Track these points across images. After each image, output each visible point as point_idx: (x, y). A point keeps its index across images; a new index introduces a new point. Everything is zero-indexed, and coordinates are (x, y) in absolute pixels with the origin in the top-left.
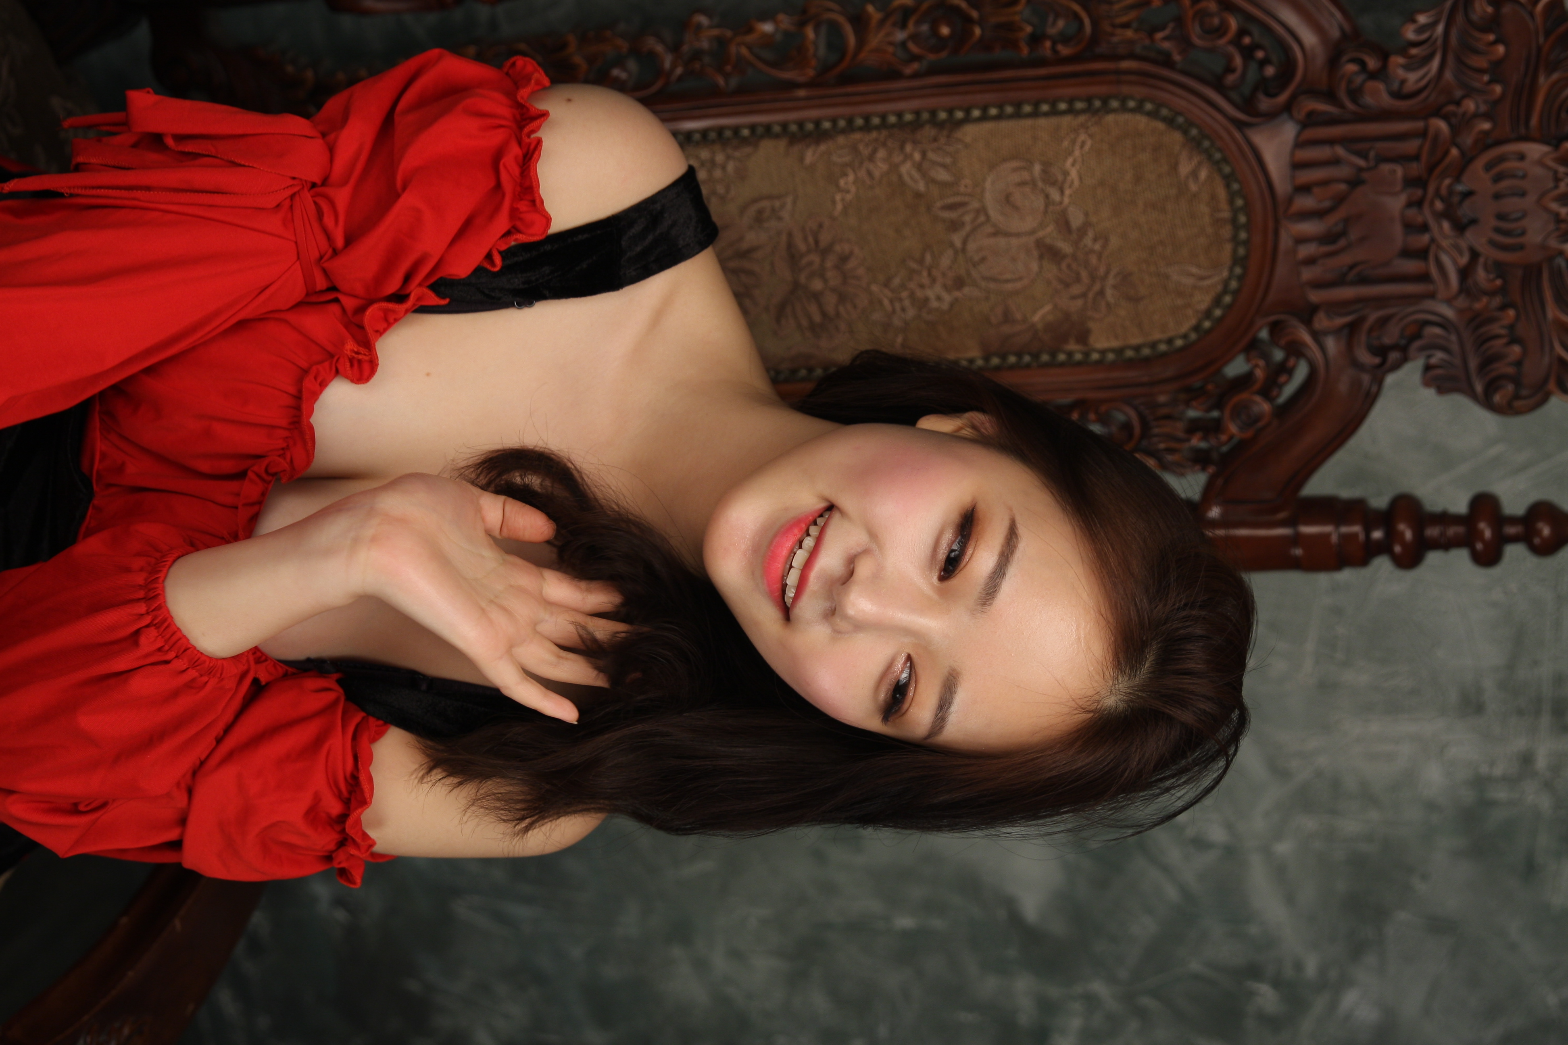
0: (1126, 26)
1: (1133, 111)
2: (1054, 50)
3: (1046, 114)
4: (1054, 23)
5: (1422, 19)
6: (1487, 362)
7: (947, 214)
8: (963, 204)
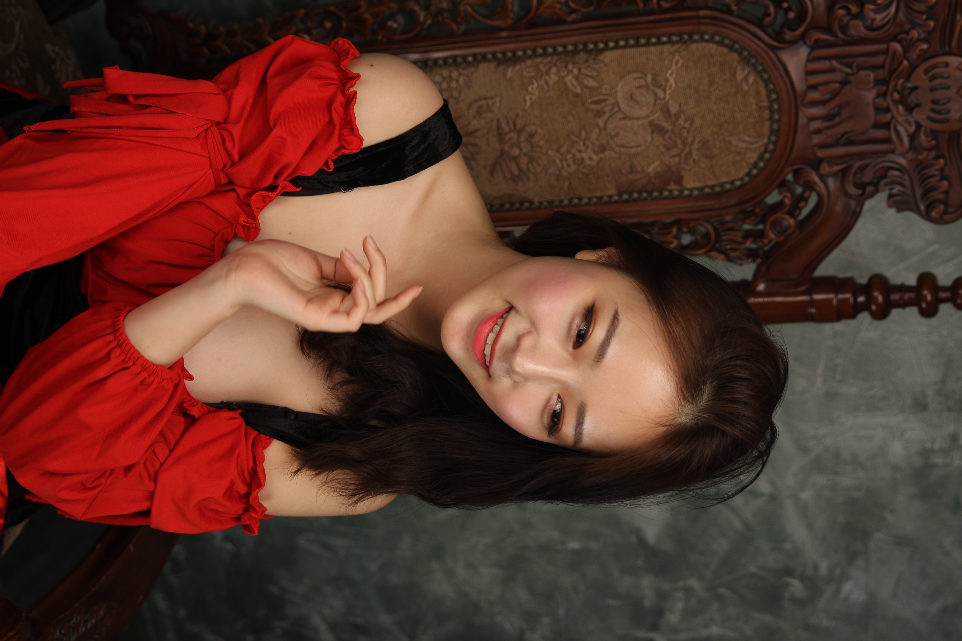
2: (658, 5)
3: (654, 44)
6: (927, 192)
7: (595, 107)
8: (604, 100)
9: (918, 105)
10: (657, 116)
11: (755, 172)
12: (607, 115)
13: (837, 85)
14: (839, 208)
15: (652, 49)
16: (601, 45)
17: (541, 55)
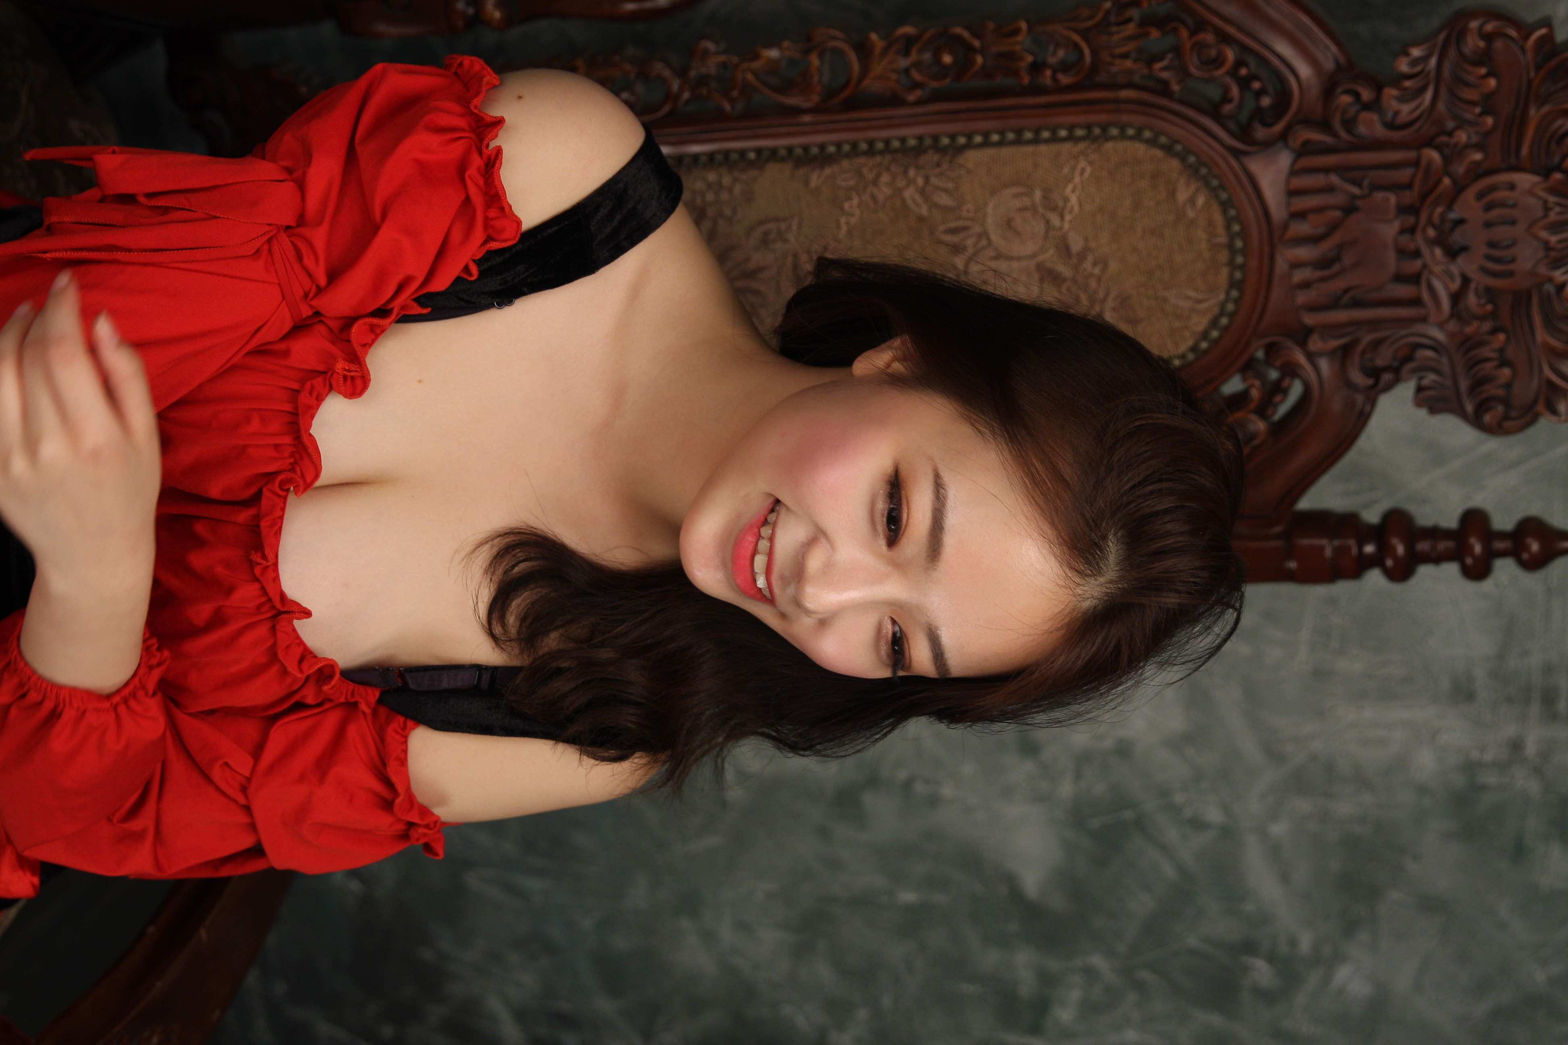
0: (1125, 56)
1: (1131, 138)
2: (1054, 79)
3: (1047, 141)
4: (1054, 53)
5: (1416, 52)
6: (1477, 384)
7: (949, 238)
8: (965, 229)
9: (1464, 249)
10: (1049, 256)
11: (1204, 345)
12: (970, 251)
13: (1337, 214)
14: (1336, 405)
15: (1043, 148)
16: (962, 140)
17: (865, 153)
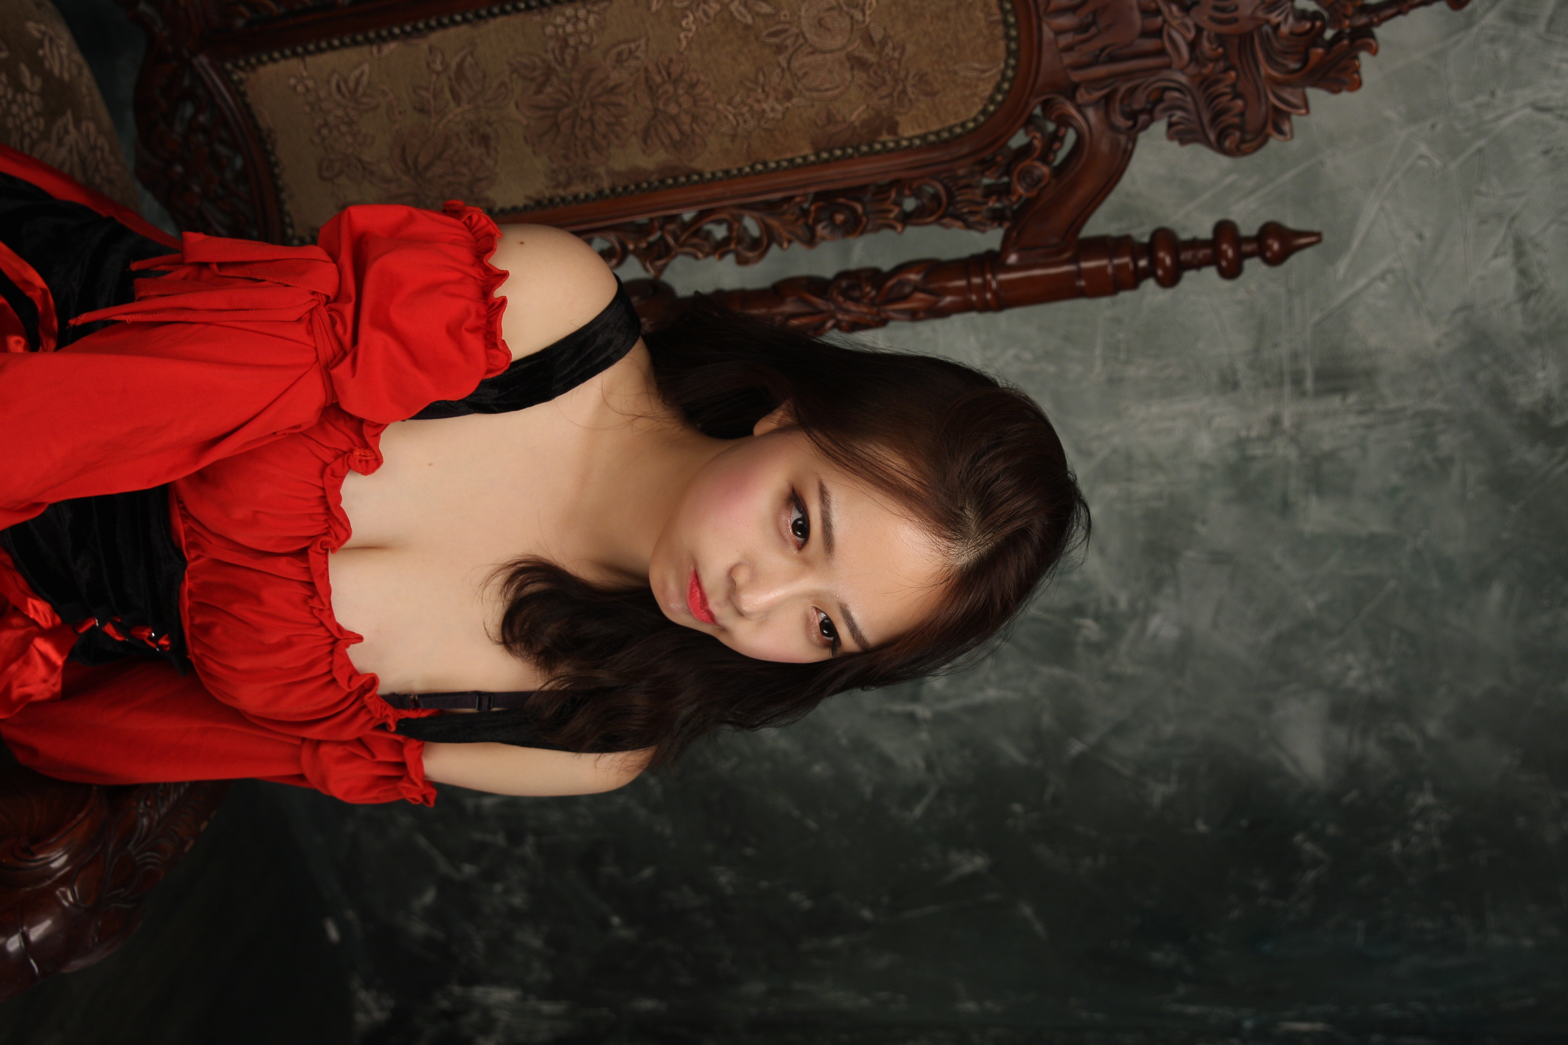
6: (1216, 116)
7: (773, 40)
8: (784, 31)
9: (1196, 3)
10: (857, 47)
11: (992, 108)
12: (791, 50)
14: (1104, 146)
